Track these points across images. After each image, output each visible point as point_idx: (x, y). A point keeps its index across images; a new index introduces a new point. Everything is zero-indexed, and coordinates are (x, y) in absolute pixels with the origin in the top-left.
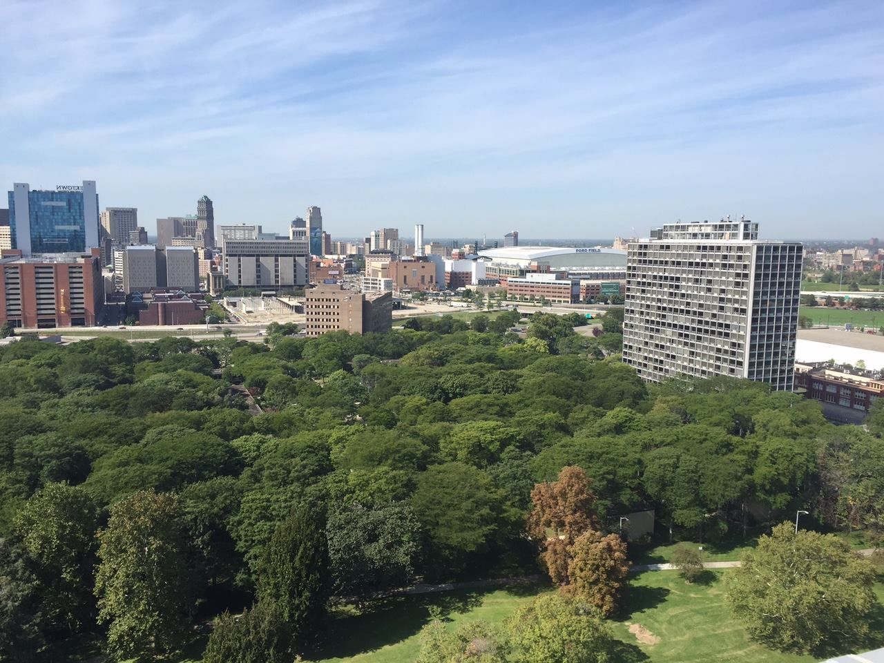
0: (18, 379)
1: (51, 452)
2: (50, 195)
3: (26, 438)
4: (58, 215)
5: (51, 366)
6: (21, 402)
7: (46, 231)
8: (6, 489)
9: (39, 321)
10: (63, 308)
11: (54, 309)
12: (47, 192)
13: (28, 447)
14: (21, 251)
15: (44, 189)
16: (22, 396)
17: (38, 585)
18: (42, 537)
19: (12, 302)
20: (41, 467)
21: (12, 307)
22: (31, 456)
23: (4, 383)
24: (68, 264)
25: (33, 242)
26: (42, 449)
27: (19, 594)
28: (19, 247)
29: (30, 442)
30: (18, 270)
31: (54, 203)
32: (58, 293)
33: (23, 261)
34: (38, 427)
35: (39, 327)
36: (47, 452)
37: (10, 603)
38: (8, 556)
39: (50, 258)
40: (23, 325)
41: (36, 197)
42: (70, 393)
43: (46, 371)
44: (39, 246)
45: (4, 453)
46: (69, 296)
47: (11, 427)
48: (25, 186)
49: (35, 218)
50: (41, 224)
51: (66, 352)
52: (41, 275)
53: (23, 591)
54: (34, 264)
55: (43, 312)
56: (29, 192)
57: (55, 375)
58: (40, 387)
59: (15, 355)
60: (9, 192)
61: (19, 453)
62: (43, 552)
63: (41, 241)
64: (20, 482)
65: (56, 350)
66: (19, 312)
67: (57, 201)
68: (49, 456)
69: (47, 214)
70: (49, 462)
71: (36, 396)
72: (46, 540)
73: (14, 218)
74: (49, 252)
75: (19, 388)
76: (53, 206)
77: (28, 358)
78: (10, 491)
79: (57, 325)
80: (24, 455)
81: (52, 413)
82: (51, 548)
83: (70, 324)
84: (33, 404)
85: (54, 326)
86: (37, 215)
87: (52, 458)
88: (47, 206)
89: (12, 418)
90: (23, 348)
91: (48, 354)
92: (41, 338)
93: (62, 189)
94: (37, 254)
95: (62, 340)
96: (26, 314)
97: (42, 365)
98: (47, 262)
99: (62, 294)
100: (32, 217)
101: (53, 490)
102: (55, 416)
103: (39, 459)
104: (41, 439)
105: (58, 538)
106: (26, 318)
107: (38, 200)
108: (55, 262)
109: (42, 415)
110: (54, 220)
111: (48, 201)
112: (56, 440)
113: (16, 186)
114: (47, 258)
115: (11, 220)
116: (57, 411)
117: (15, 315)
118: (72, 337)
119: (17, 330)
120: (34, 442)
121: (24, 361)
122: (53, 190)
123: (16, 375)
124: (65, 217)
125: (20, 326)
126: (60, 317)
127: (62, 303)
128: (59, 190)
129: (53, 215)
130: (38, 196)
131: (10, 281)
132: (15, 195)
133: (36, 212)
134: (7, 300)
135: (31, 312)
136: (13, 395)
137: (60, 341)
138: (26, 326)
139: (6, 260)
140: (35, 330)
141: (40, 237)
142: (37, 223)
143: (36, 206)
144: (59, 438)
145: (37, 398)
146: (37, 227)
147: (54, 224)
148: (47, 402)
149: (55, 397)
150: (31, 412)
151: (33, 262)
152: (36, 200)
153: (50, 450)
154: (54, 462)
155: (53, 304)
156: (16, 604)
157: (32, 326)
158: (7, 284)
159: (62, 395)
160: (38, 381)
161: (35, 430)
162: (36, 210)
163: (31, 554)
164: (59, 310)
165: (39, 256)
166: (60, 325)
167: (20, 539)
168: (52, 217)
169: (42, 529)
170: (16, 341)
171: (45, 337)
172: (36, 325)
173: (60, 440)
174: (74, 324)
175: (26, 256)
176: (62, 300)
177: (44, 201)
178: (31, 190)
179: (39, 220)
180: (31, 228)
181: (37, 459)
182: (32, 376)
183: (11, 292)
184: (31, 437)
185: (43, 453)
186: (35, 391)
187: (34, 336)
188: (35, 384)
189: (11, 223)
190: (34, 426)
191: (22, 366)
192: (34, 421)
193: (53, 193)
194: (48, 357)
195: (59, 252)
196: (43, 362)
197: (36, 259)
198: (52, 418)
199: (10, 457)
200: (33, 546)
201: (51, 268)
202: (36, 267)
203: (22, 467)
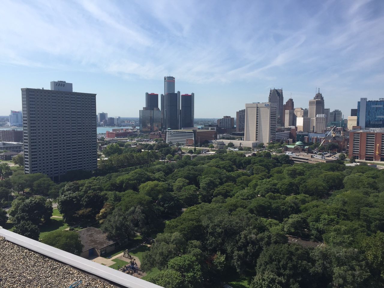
0: (360, 181)
1: (376, 217)
2: (376, 102)
3: (366, 208)
4: (378, 111)
5: (373, 178)
6: (362, 192)
7: (372, 118)
8: (358, 228)
9: (366, 157)
10: (377, 152)
11: (373, 153)
12: (375, 101)
13: (366, 212)
14: (361, 127)
15: (373, 100)
16: (362, 189)
17: (370, 275)
18: (374, 255)
19: (355, 148)
20: (372, 223)
21: (355, 150)
22: (368, 216)
23: (354, 182)
24: (382, 133)
25: (366, 123)
26: (373, 215)
27: (363, 276)
28: (360, 125)
29: (367, 210)
30: (359, 135)
31: (377, 106)
32: (376, 146)
33: (361, 131)
34: (370, 204)
35: (366, 160)
36: (375, 217)
37: (359, 279)
38: (359, 258)
39: (374, 130)
40: (359, 158)
41: (369, 104)
42: (383, 192)
43: (371, 180)
44: (368, 125)
45: (356, 212)
46: (381, 147)
47: (359, 201)
48: (365, 99)
49: (368, 112)
50: (371, 115)
51: (381, 172)
52: (369, 137)
53: (365, 276)
54: (367, 133)
55: (368, 153)
56: (367, 102)
57: (375, 182)
58: (369, 187)
59: (358, 171)
60: (358, 102)
61: (362, 214)
62: (374, 261)
63: (370, 123)
64: (364, 227)
65: (376, 171)
66: (358, 153)
67: (379, 105)
68: (375, 218)
69: (374, 111)
70: (375, 221)
71: (368, 190)
72: (376, 257)
73: (359, 113)
74: (373, 127)
75: (360, 185)
76: (377, 107)
77: (363, 173)
78: (360, 230)
79: (374, 160)
80: (364, 215)
81: (376, 199)
82: (378, 261)
83: (380, 160)
84: (367, 193)
85: (373, 160)
86: (369, 112)
87: (377, 220)
88: (374, 107)
89: (359, 198)
90: (361, 169)
91: (372, 172)
92: (368, 165)
93: (382, 100)
94: (368, 128)
95: (377, 167)
96: (361, 153)
97: (369, 177)
98: (372, 132)
99: (378, 146)
100: (367, 112)
101: (381, 235)
102: (377, 201)
103: (371, 219)
104: (372, 210)
105: (381, 258)
106: (360, 156)
107: (370, 105)
108: (376, 132)
109: (371, 199)
110: (376, 114)
111: (375, 105)
112: (379, 212)
113: (362, 99)
114: (372, 130)
115: (358, 114)
116: (378, 199)
117: (356, 154)
118: (382, 166)
119: (356, 160)
120: (369, 211)
121: (362, 174)
122: (377, 100)
123: (359, 180)
124: (382, 112)
125: (358, 159)
126: (375, 156)
127: (377, 150)
128: (380, 100)
129: (376, 111)
130: (370, 103)
131: (356, 139)
132: (361, 103)
133: (369, 110)
134: (354, 147)
135: (363, 153)
136: (358, 188)
137: (376, 167)
138: (360, 159)
139: (355, 130)
140: (364, 161)
141: (369, 121)
142: (369, 115)
143: (369, 108)
144: (380, 211)
145: (368, 191)
146: (369, 116)
147: (376, 115)
148: (373, 194)
149: (376, 192)
150: (366, 197)
151: (366, 132)
152: (369, 105)
153: (376, 216)
154: (378, 222)
155: (373, 150)
156: (362, 280)
157: (363, 159)
158: (354, 140)
159: (379, 192)
160: (368, 184)
161: (369, 205)
162: (369, 109)
163: (368, 261)
164: (375, 153)
165: (368, 129)
166: (375, 160)
167: (363, 252)
168: (376, 112)
169: (375, 251)
170: (357, 165)
171: (370, 165)
172: (365, 159)
173: (381, 213)
174: (381, 160)
175: (363, 129)
176: (377, 149)
177: (373, 105)
178: (368, 101)
179: (370, 113)
180: (366, 117)
181: (370, 219)
182: (366, 181)
183: (356, 144)
184: (368, 208)
185: (373, 216)
186: (367, 188)
187: (365, 164)
188: (367, 185)
189: (358, 115)
190: (368, 203)
191: (360, 176)
192: (368, 201)
193: (377, 101)
194: (372, 174)
195: (377, 127)
196: (370, 175)
197: (367, 130)
198: (376, 202)
199: (358, 215)
200: (370, 258)
201: (374, 134)
202: (367, 134)
203: (363, 220)
